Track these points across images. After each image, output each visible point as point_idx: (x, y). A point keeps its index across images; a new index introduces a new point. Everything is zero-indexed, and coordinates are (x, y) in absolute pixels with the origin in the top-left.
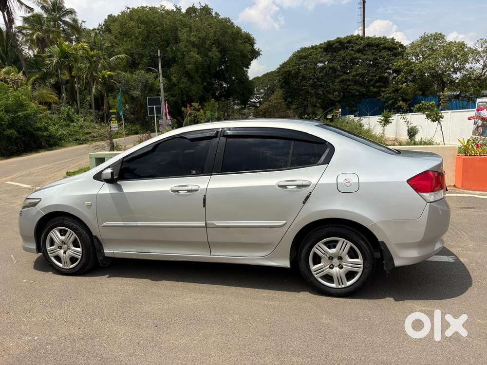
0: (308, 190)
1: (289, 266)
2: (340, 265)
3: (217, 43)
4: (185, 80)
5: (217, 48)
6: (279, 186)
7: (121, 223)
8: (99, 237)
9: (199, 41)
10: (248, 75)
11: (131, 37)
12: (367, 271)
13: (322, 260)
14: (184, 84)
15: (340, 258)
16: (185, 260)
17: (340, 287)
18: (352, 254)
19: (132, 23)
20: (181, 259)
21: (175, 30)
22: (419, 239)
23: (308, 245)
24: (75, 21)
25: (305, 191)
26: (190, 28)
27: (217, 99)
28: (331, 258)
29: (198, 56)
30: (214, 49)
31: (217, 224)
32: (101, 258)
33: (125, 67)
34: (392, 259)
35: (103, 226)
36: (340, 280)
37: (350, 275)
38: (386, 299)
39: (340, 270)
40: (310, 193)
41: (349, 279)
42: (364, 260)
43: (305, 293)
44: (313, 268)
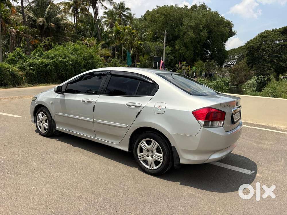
0: (140, 109)
1: (128, 151)
2: (152, 156)
3: (207, 27)
4: (183, 48)
5: (206, 30)
6: (127, 105)
7: (62, 114)
8: (54, 120)
9: (195, 25)
10: (225, 47)
11: (156, 23)
12: (164, 162)
13: (143, 151)
14: (182, 51)
15: (152, 152)
16: (85, 138)
17: (151, 169)
18: (158, 151)
20: (84, 137)
21: (181, 18)
22: (195, 149)
23: (137, 141)
24: (130, 14)
25: (138, 110)
26: (191, 17)
27: (204, 60)
28: (148, 151)
29: (193, 34)
30: (205, 31)
31: (98, 122)
32: (54, 130)
33: (151, 39)
34: (178, 158)
35: (56, 114)
36: (151, 165)
37: (157, 163)
38: (176, 182)
39: (152, 158)
40: (140, 111)
41: (156, 165)
42: (164, 155)
43: (136, 168)
44: (139, 154)
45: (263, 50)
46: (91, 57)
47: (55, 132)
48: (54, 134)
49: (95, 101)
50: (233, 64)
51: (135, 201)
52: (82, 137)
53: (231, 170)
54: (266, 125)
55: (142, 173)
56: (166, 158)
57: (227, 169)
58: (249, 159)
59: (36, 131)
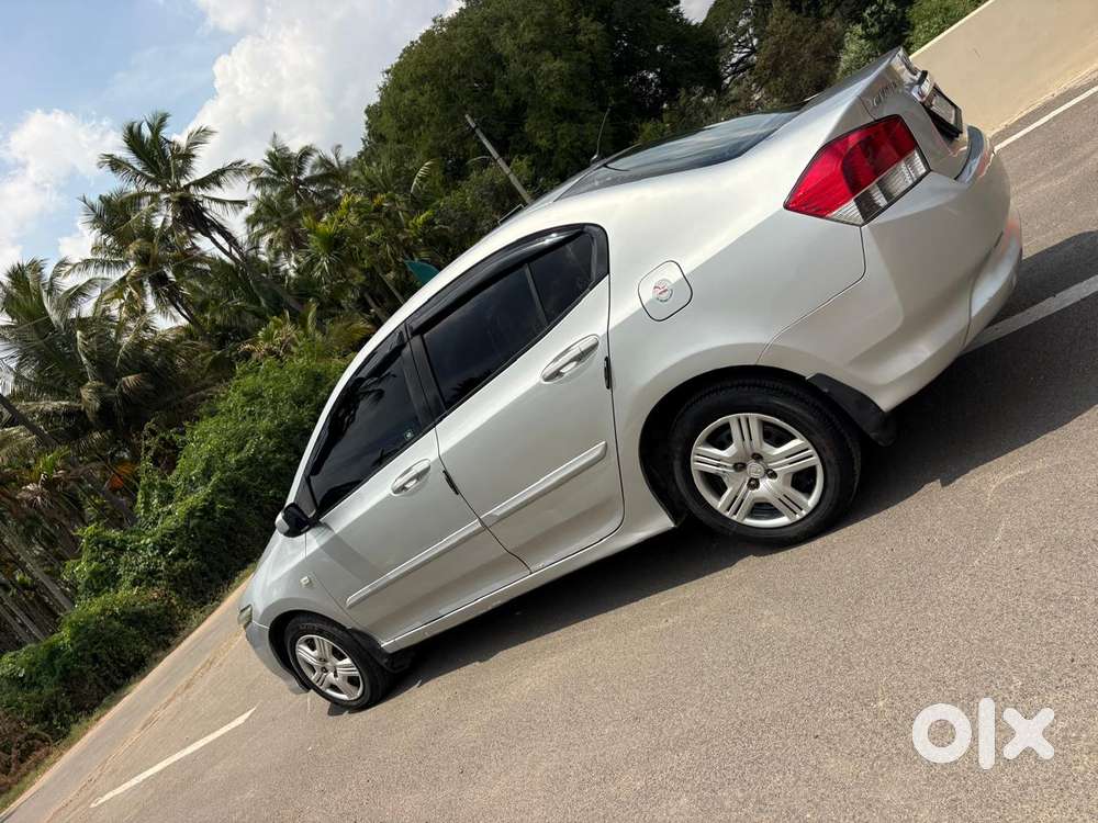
0: (599, 355)
1: (672, 526)
2: (767, 471)
5: (587, 16)
6: (547, 379)
7: (366, 590)
8: (359, 628)
9: (542, 32)
10: (685, 16)
11: (422, 121)
12: (828, 454)
13: (725, 480)
14: (567, 137)
15: (758, 457)
16: (500, 602)
17: (798, 517)
18: (776, 437)
19: (409, 95)
21: (484, 44)
22: (897, 320)
23: (677, 465)
24: (324, 162)
25: (597, 361)
26: (510, 18)
27: (655, 114)
28: (740, 467)
29: (558, 64)
30: (583, 21)
31: (498, 514)
32: (386, 660)
33: (445, 183)
34: (865, 402)
35: (348, 605)
36: (790, 504)
37: (803, 481)
38: (922, 491)
39: (774, 481)
40: (607, 359)
41: (808, 491)
42: (807, 435)
43: (746, 559)
44: (720, 503)
46: (317, 378)
47: (393, 663)
48: (396, 672)
49: (433, 457)
50: (753, 51)
51: (843, 653)
52: (490, 608)
53: (1066, 308)
54: (1031, 110)
55: (782, 556)
56: (823, 437)
57: (1050, 317)
58: (1092, 233)
59: (332, 712)
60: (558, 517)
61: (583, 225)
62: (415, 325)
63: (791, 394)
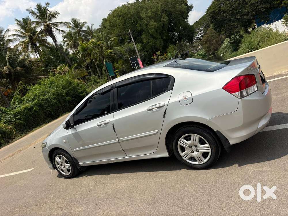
0: (164, 108)
1: (168, 156)
2: (197, 150)
3: (164, 11)
4: (151, 39)
6: (148, 110)
7: (81, 148)
9: (153, 14)
11: (116, 26)
12: (213, 150)
13: (186, 149)
15: (196, 146)
16: (116, 162)
17: (201, 163)
18: (202, 142)
20: (114, 162)
21: (138, 13)
22: (241, 124)
23: (175, 141)
25: (163, 110)
26: (146, 8)
28: (190, 147)
29: (155, 23)
30: (164, 15)
31: (124, 140)
32: (79, 167)
33: (118, 44)
34: (227, 140)
35: (74, 151)
36: (200, 159)
37: (205, 155)
38: (233, 166)
39: (198, 153)
40: (166, 110)
41: (205, 158)
42: (210, 144)
43: (184, 170)
44: (182, 154)
45: (224, 12)
46: (70, 83)
47: (81, 169)
48: (81, 171)
49: (111, 120)
50: (202, 36)
53: (275, 130)
54: (270, 76)
55: (193, 172)
56: (214, 146)
57: (271, 131)
58: (283, 113)
59: (58, 176)
60: (139, 145)
61: (169, 75)
62: (117, 85)
63: (209, 133)
